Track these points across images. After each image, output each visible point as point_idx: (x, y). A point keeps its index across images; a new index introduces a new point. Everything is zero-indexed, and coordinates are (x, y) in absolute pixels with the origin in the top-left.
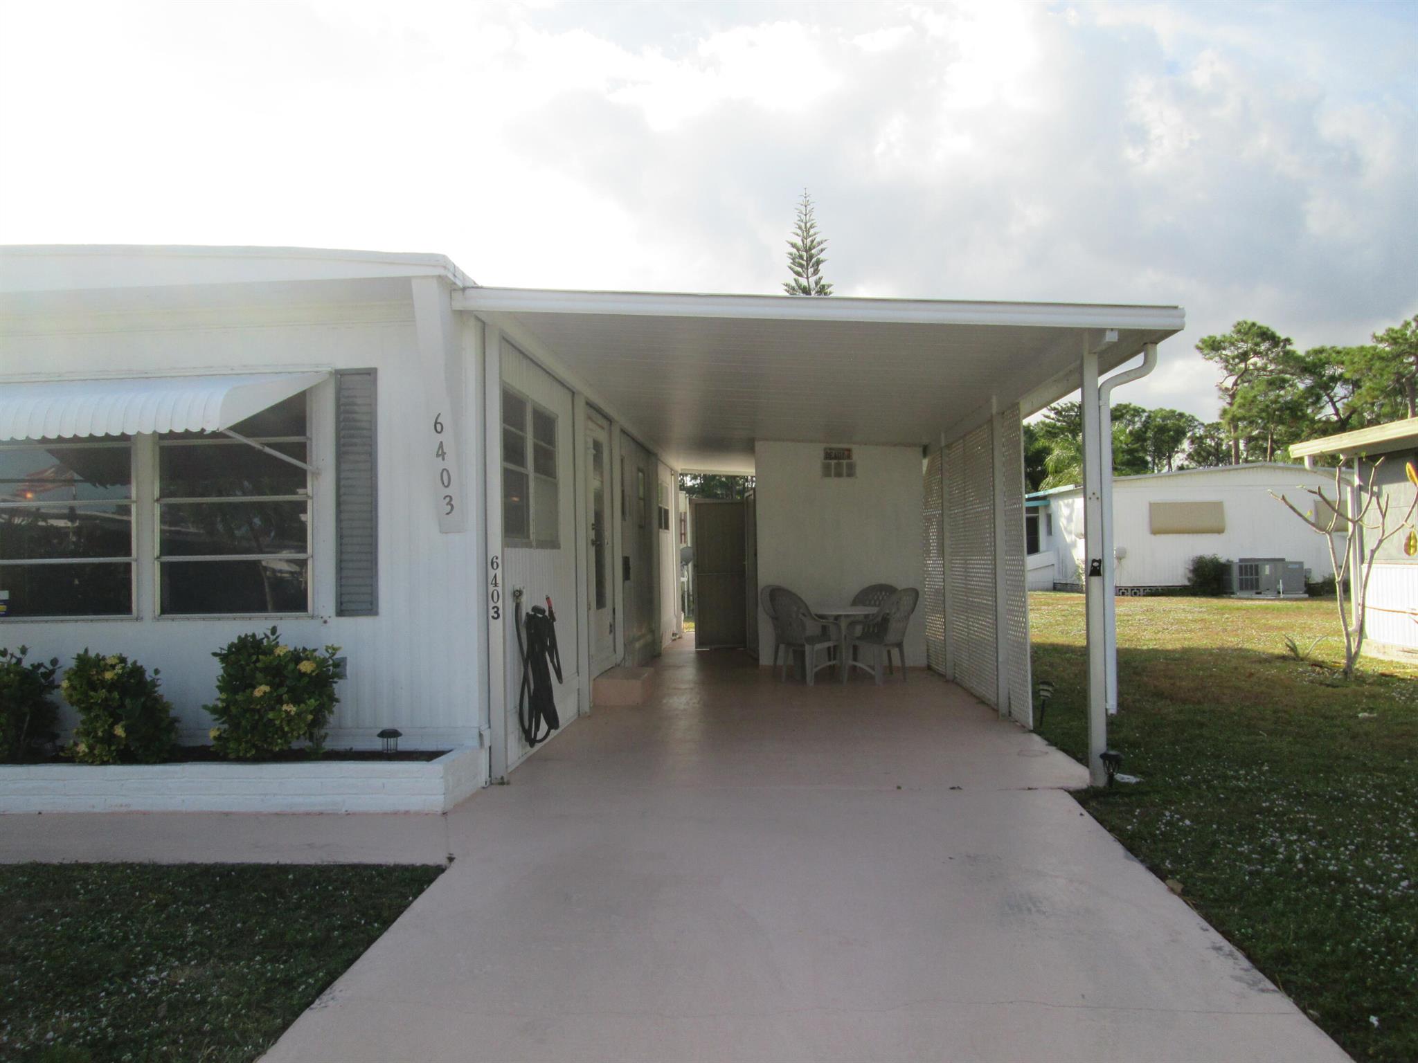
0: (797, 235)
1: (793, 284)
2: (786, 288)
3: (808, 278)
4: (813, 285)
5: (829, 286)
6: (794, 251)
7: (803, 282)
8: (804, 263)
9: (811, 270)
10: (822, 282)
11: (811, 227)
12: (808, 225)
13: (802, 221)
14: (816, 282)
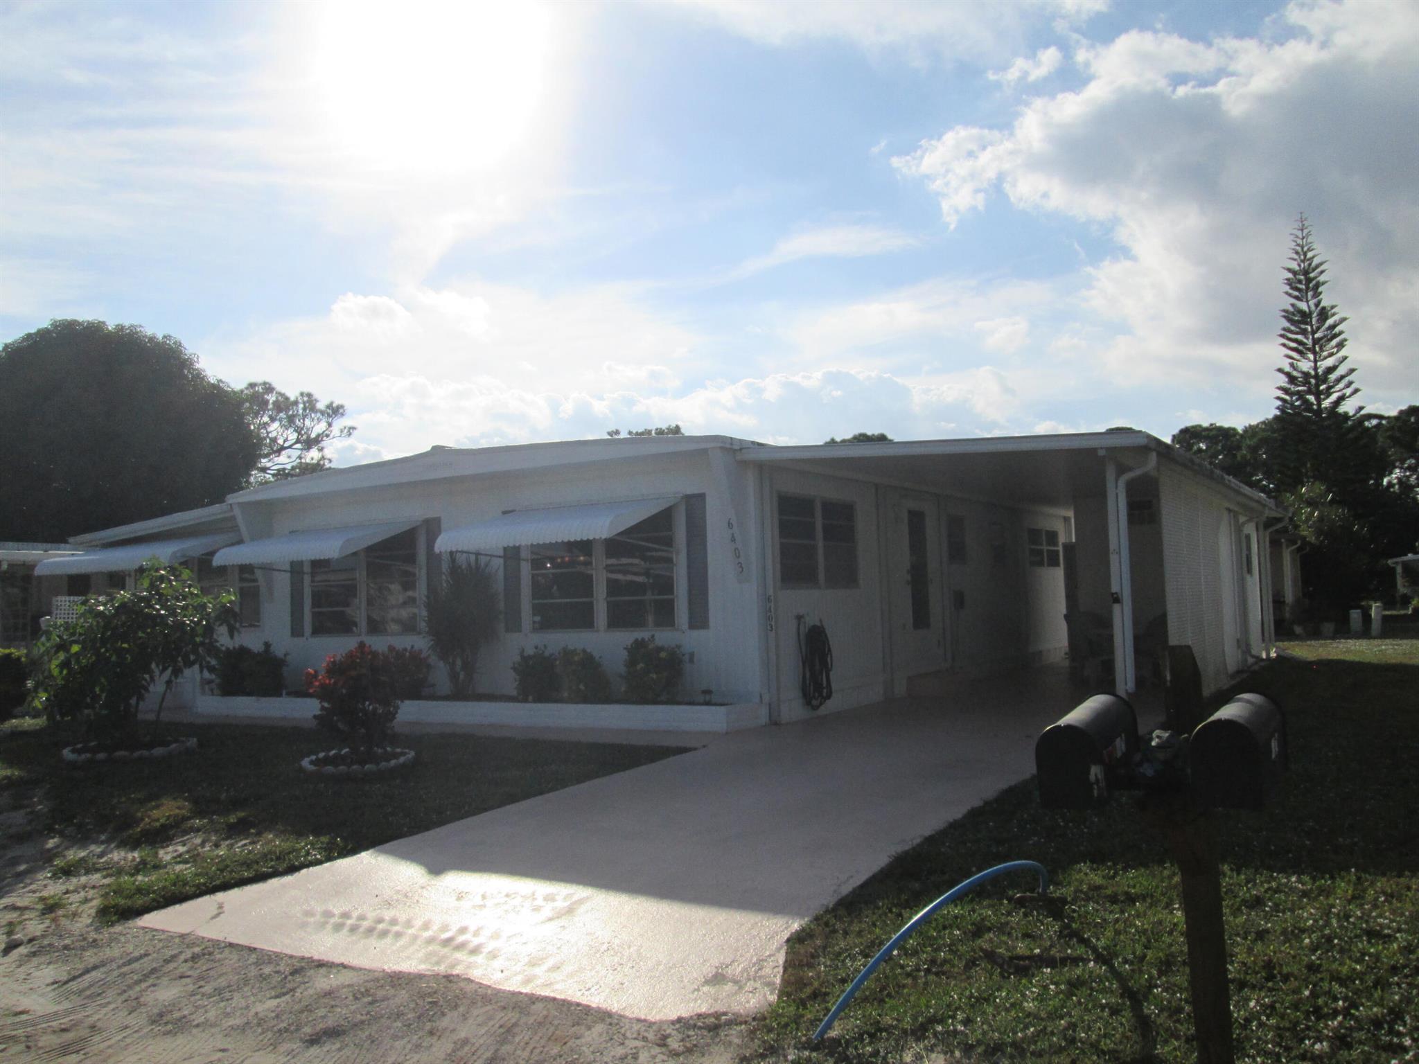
0: (1295, 260)
1: (1291, 309)
2: (1284, 314)
3: (1307, 301)
4: (1313, 308)
5: (1333, 307)
6: (1290, 275)
7: (1303, 306)
8: (1303, 287)
9: (1310, 294)
10: (1322, 304)
11: (1309, 250)
12: (1305, 249)
13: (1298, 245)
14: (1317, 305)
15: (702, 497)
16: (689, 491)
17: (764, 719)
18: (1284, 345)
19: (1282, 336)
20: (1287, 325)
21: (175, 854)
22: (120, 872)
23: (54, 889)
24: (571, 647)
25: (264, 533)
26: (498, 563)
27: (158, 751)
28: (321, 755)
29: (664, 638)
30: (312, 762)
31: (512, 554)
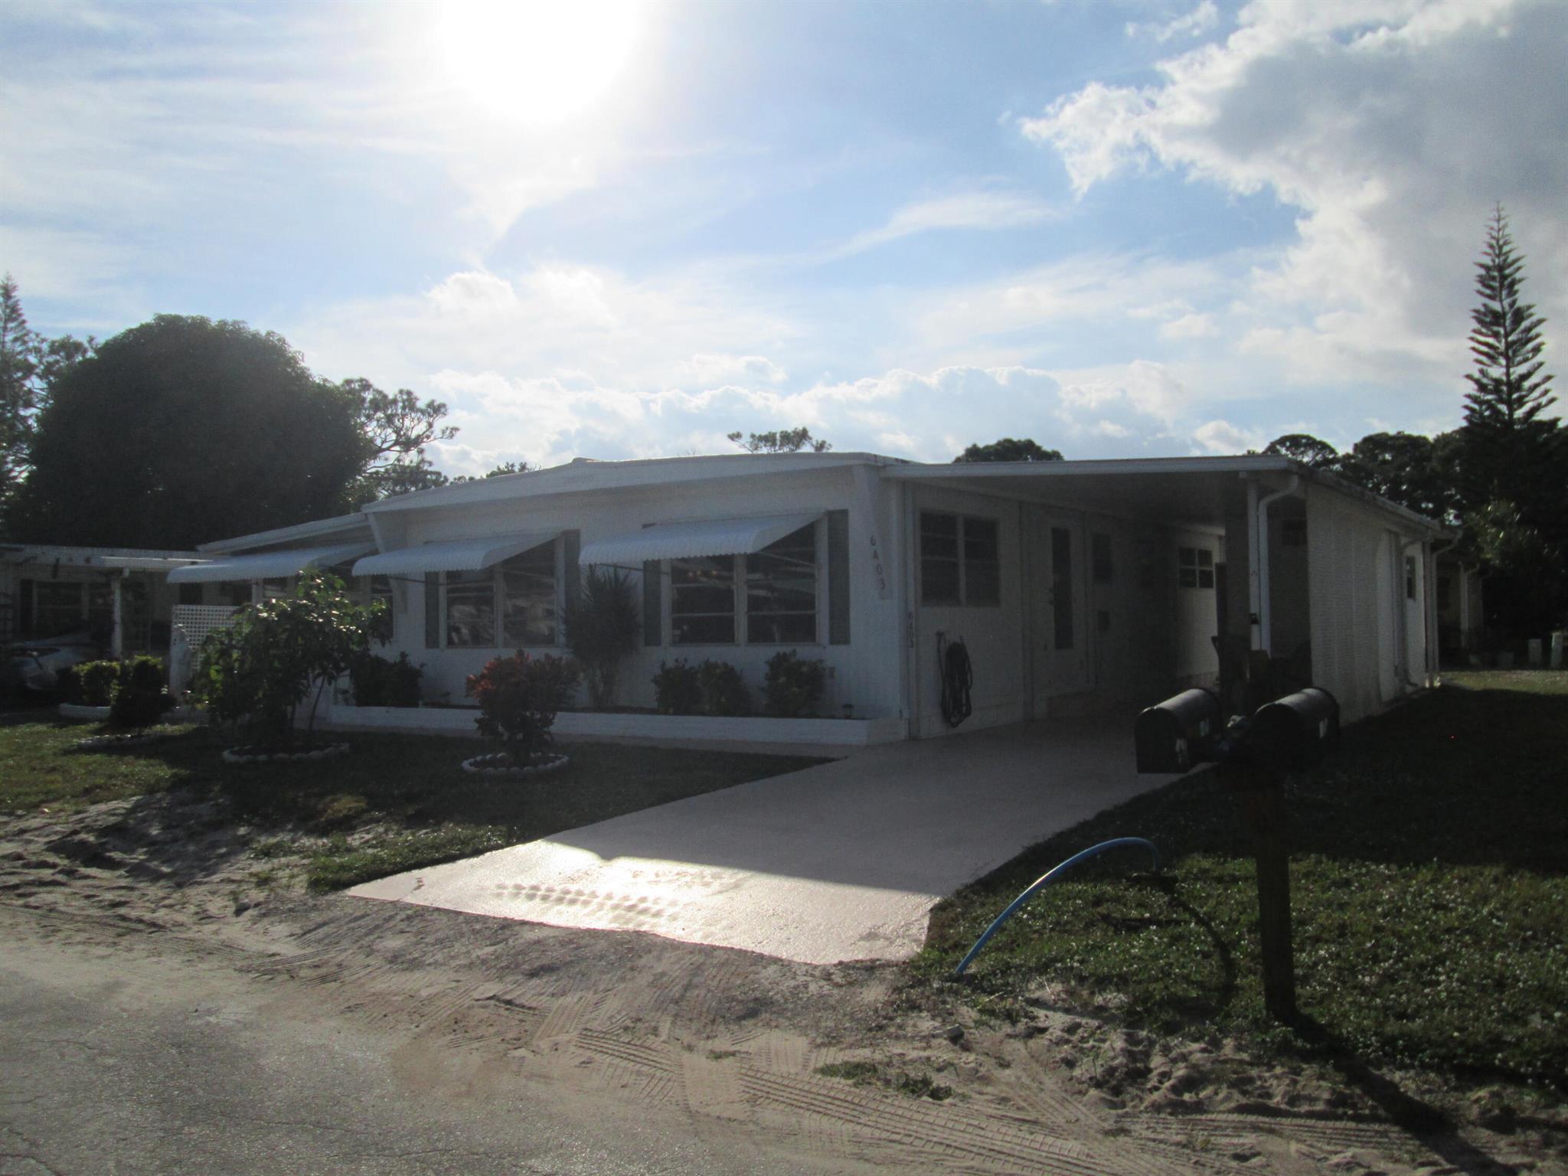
0: (1489, 254)
1: (1482, 309)
2: (1474, 314)
3: (1501, 301)
4: (1507, 308)
5: (1529, 307)
6: (1483, 272)
7: (1496, 306)
8: (1496, 284)
9: (1504, 293)
10: (1519, 304)
11: (1506, 243)
12: (1501, 242)
13: (1493, 238)
14: (1512, 305)
15: (844, 513)
16: (831, 508)
17: (903, 732)
18: (1474, 349)
19: (1472, 339)
20: (1476, 326)
21: (363, 840)
22: (315, 854)
23: (261, 867)
24: (712, 660)
25: (398, 543)
26: (637, 578)
27: (315, 754)
28: (479, 758)
29: (804, 652)
30: (471, 764)
31: (651, 568)
